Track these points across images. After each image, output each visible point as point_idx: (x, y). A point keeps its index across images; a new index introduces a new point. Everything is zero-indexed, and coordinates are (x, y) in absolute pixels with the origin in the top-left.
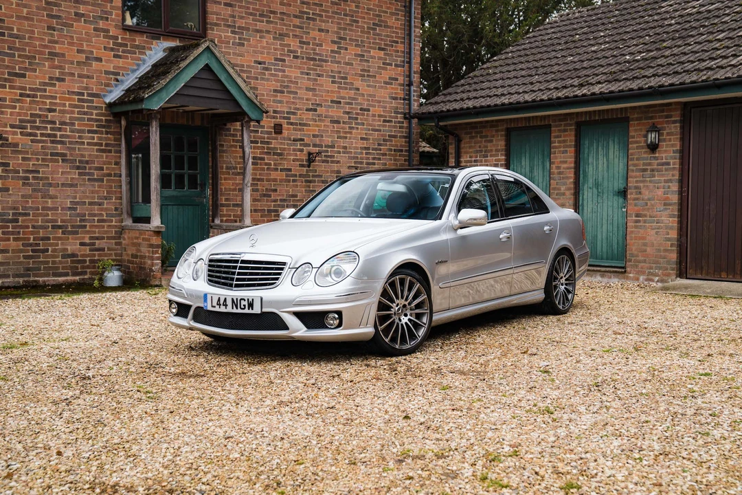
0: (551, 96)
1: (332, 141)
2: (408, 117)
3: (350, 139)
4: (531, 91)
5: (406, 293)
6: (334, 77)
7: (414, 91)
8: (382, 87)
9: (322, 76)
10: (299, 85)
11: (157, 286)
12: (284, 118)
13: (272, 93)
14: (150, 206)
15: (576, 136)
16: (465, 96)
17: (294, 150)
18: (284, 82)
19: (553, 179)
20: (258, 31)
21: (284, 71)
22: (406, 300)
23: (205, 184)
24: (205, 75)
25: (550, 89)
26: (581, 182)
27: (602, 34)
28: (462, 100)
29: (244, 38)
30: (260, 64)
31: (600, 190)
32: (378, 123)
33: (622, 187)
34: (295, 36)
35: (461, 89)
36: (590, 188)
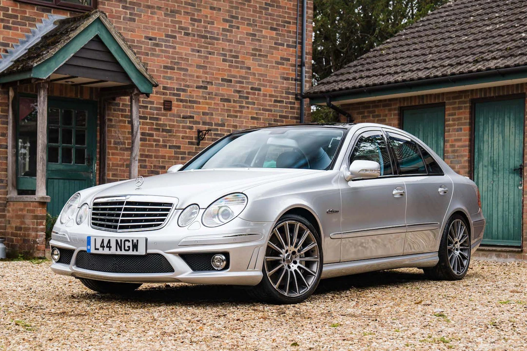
0: (445, 72)
1: (222, 120)
2: (300, 97)
3: (240, 117)
4: (425, 68)
5: (295, 240)
6: (225, 55)
7: (306, 72)
8: (274, 66)
9: (213, 53)
10: (190, 63)
11: (40, 258)
12: (174, 95)
13: (162, 69)
14: (36, 179)
15: (471, 113)
16: (357, 75)
17: (184, 127)
18: (174, 58)
19: (447, 158)
20: (149, 7)
21: (174, 48)
22: (296, 247)
23: (92, 159)
24: (95, 46)
25: (444, 66)
26: (475, 160)
27: (497, 15)
28: (354, 79)
29: (136, 14)
30: (151, 39)
31: (495, 168)
32: (269, 103)
33: (518, 164)
34: (187, 13)
35: (354, 69)
36: (485, 166)
